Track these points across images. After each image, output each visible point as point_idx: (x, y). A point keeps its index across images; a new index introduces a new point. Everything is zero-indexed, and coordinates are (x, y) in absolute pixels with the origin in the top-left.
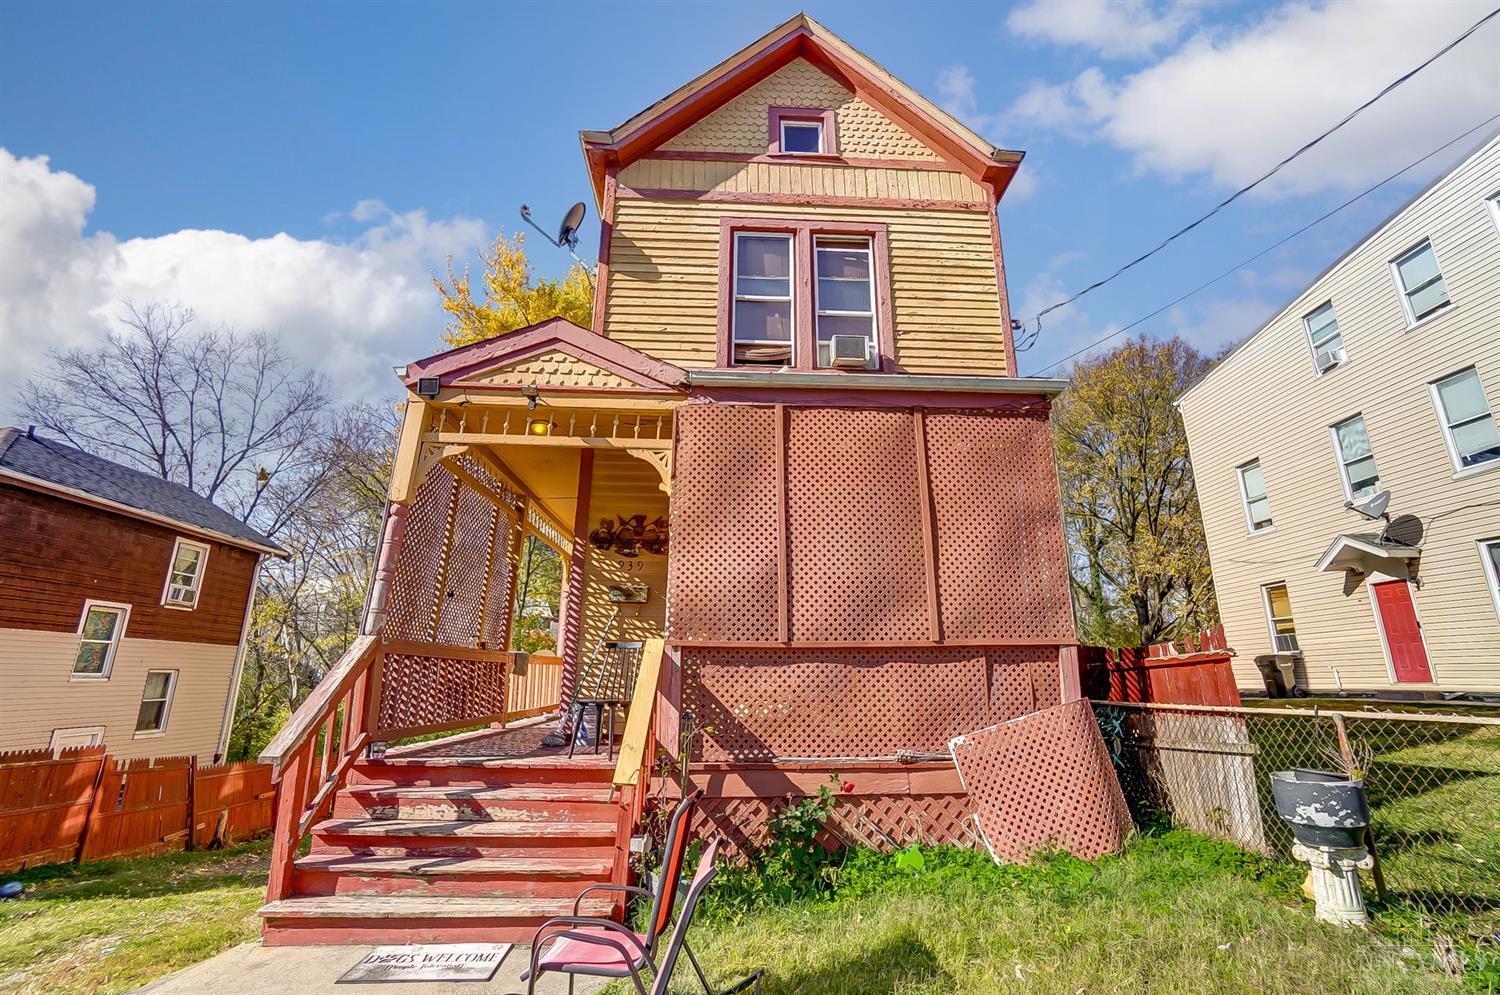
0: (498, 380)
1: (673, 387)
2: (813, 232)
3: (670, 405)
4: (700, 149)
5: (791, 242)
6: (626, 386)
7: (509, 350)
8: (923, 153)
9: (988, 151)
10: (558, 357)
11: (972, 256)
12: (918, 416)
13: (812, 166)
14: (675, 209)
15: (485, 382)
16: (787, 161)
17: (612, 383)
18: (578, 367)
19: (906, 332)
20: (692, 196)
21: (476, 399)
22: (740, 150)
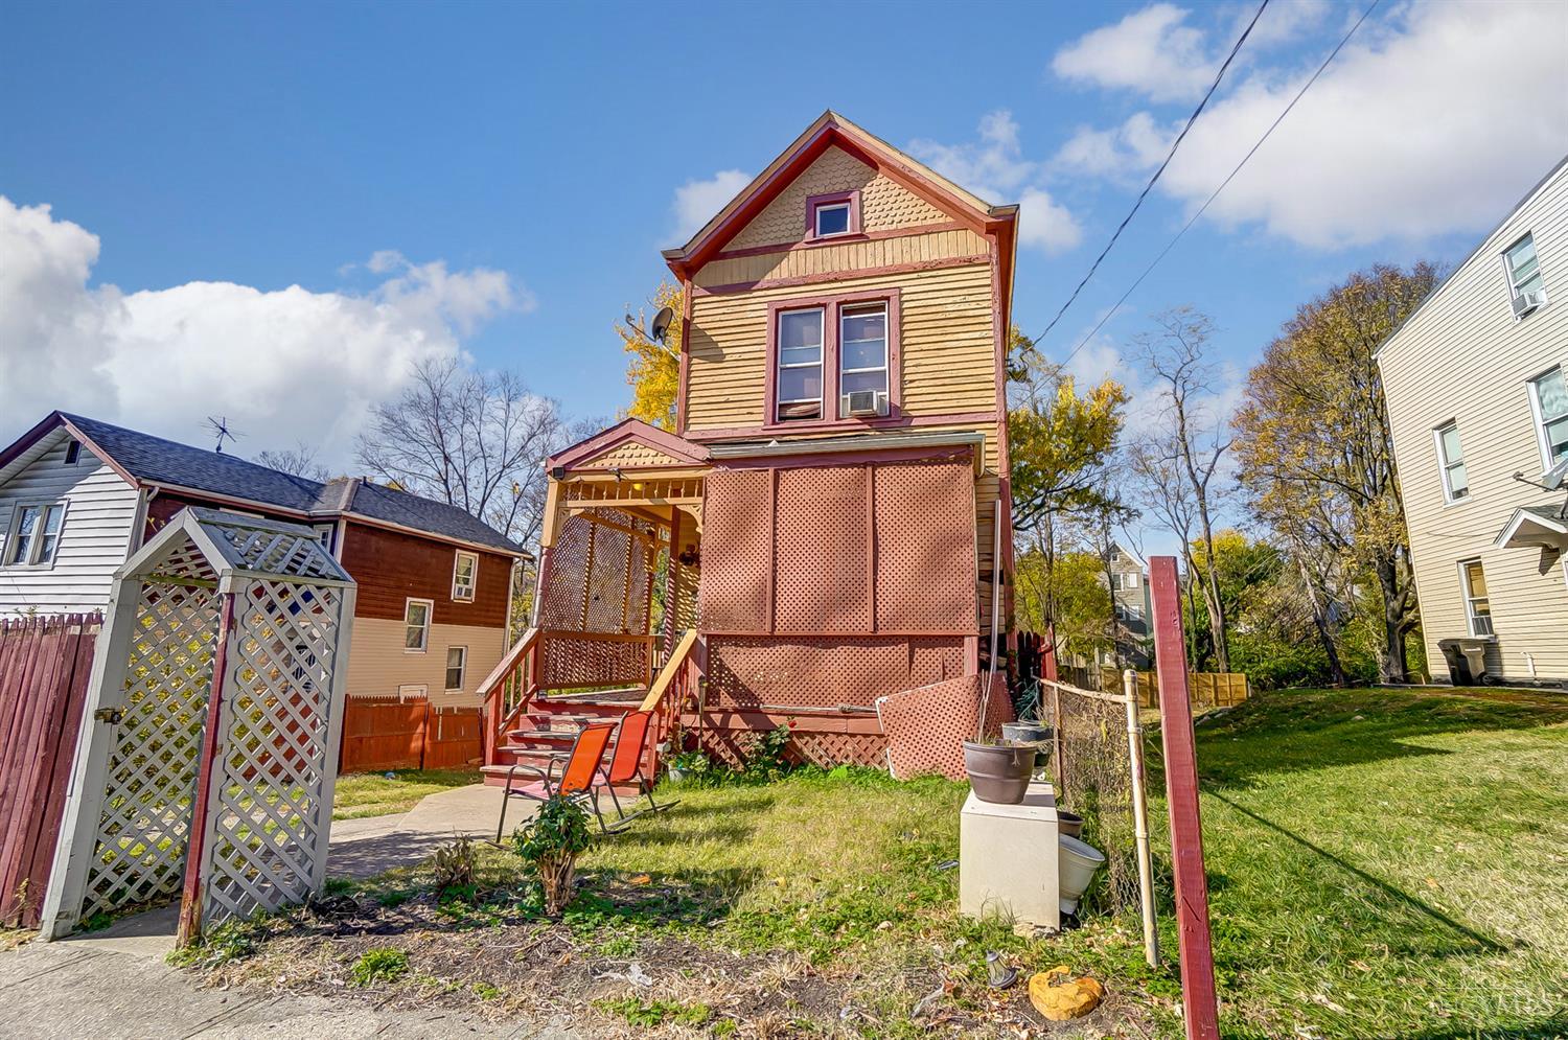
0: (598, 465)
1: (703, 461)
2: (839, 304)
3: (702, 473)
4: (753, 246)
5: (823, 314)
6: (674, 463)
7: (603, 444)
8: (934, 216)
9: (984, 209)
10: (633, 445)
11: (973, 305)
13: (839, 245)
14: (734, 300)
15: (590, 466)
16: (820, 245)
17: (666, 461)
18: (645, 452)
19: (911, 381)
20: (747, 287)
21: (587, 478)
22: (784, 241)
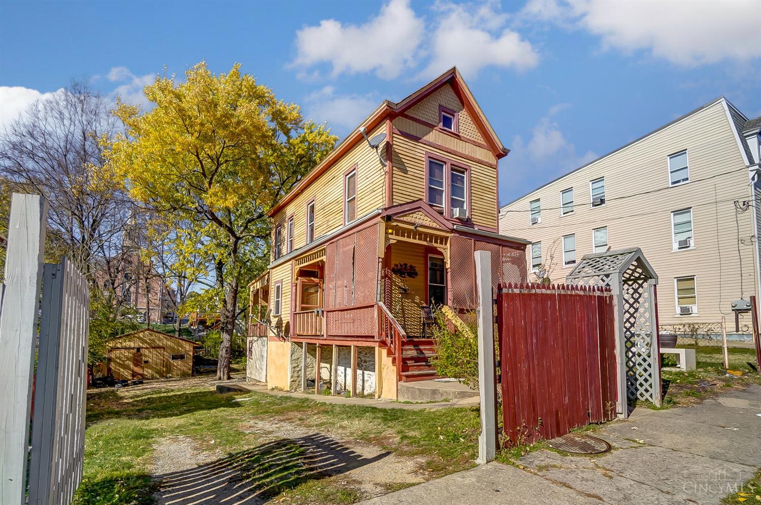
0: (405, 219)
1: (450, 229)
2: (451, 164)
3: (448, 235)
4: (418, 117)
5: (444, 166)
6: (438, 227)
7: (408, 209)
8: (482, 141)
9: (501, 147)
10: (420, 213)
12: (501, 247)
13: (452, 136)
14: (411, 143)
15: (402, 219)
16: (445, 132)
17: (434, 225)
18: (426, 218)
19: (474, 209)
20: (416, 139)
21: (400, 225)
22: (430, 122)
